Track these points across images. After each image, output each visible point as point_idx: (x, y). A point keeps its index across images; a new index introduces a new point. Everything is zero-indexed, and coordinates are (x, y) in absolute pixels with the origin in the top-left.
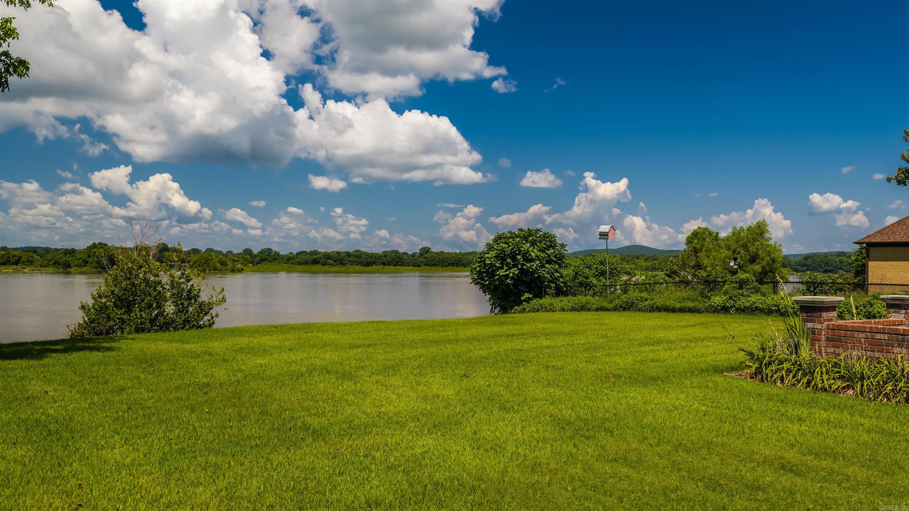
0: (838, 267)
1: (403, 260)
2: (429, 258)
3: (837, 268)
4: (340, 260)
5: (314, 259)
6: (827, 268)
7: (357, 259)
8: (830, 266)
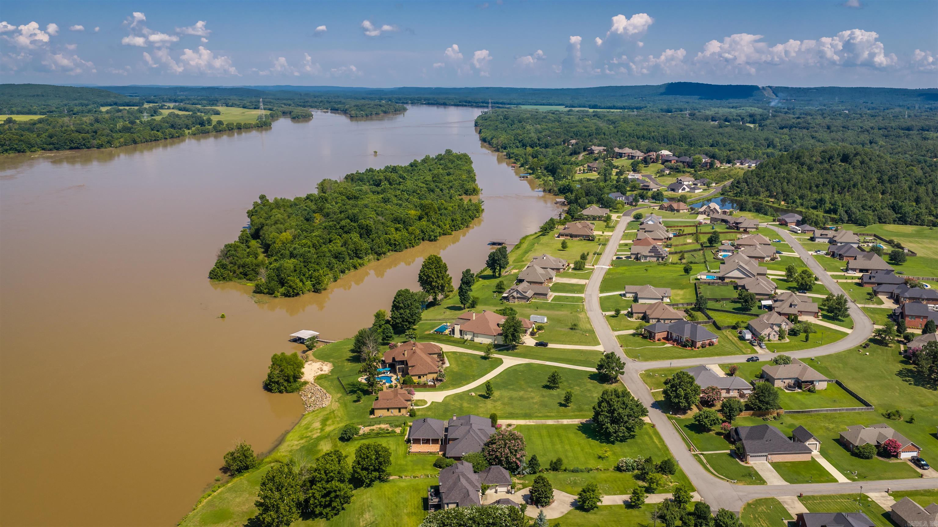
0: (82, 144)
6: (72, 145)
8: (74, 143)
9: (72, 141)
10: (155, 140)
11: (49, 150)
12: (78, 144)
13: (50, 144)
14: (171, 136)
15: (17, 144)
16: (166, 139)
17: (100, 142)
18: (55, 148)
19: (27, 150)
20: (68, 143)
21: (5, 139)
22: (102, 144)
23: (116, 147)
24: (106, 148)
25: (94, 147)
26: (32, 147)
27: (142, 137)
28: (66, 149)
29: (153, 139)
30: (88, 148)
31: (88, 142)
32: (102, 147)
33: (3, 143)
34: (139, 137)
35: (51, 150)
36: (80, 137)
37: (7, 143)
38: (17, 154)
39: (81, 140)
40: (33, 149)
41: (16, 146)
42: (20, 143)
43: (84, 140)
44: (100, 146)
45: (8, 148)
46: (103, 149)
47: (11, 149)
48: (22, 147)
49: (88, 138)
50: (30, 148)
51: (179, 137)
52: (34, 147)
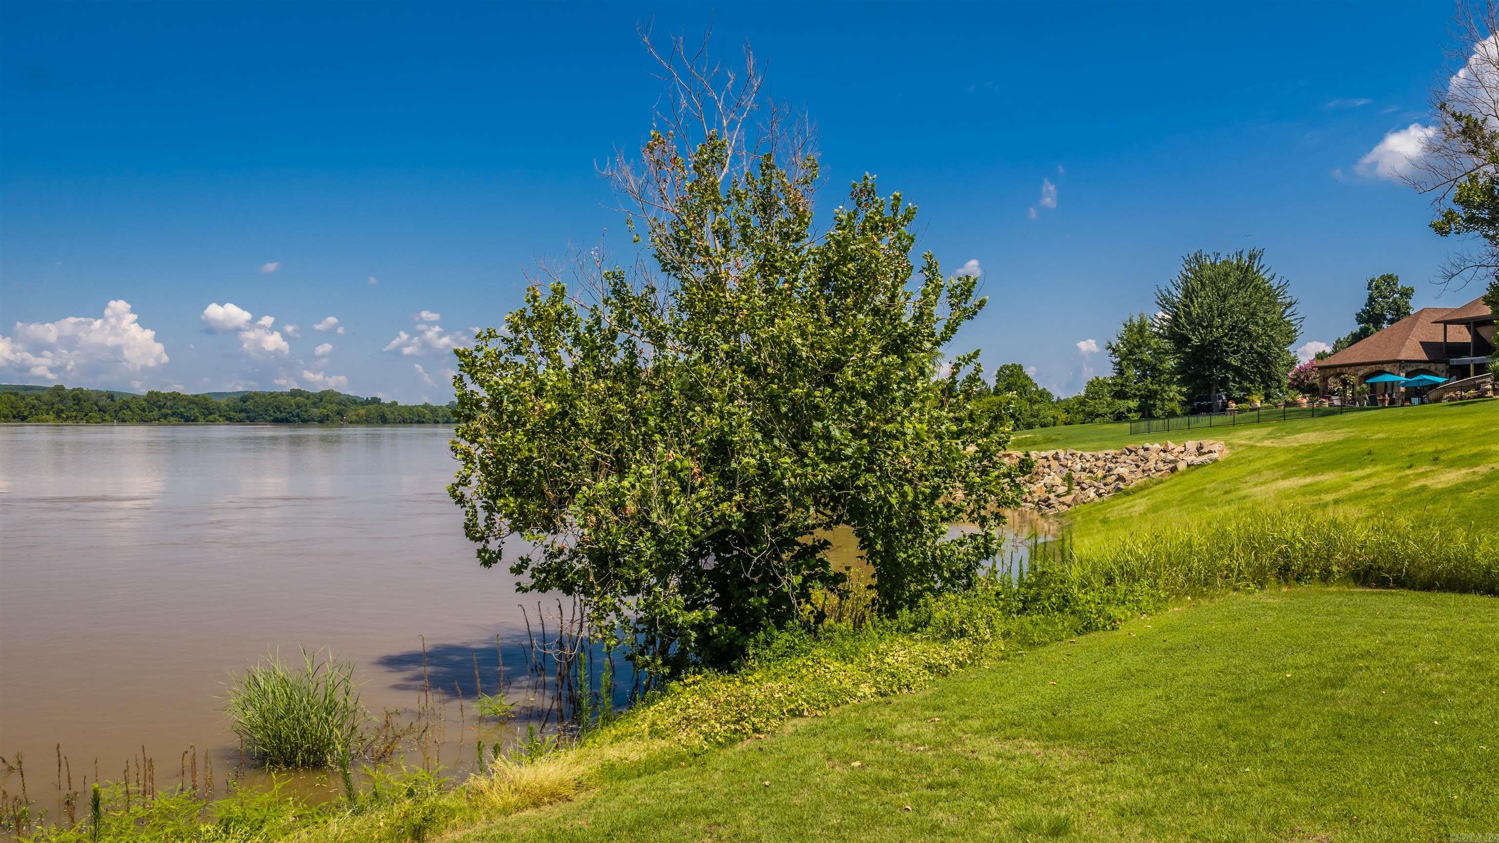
0: (295, 414)
3: (293, 416)
6: (278, 415)
8: (281, 412)
9: (278, 408)
12: (289, 413)
13: (241, 411)
15: (185, 407)
17: (325, 412)
18: (248, 418)
19: (201, 418)
20: (271, 412)
22: (328, 415)
24: (333, 423)
25: (313, 420)
26: (210, 414)
28: (266, 422)
29: (416, 419)
30: (304, 421)
31: (306, 411)
32: (327, 420)
33: (162, 403)
34: (392, 413)
35: (241, 421)
36: (292, 402)
37: (168, 404)
38: (184, 423)
39: (294, 407)
40: (211, 418)
41: (182, 410)
42: (191, 406)
43: (298, 407)
44: (323, 419)
45: (169, 412)
48: (192, 413)
49: (306, 405)
50: (206, 416)
52: (214, 413)
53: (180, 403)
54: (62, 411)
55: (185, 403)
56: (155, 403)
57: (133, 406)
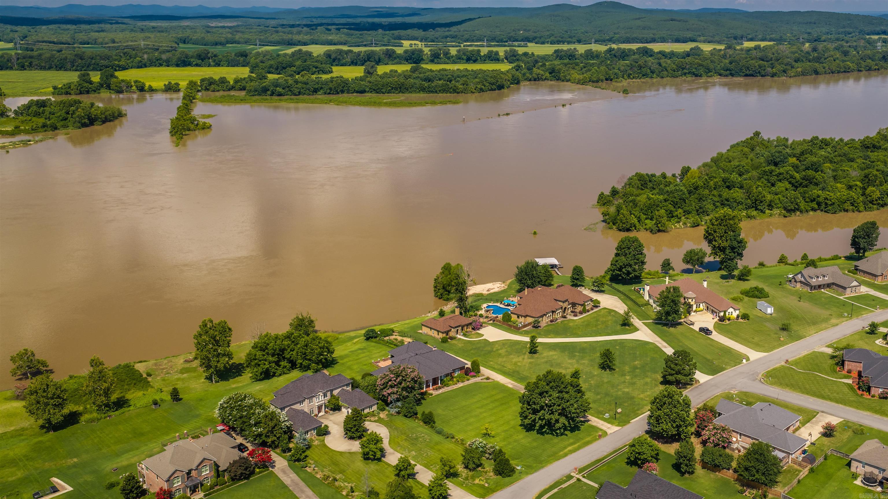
0: (757, 71)
1: (349, 85)
2: (373, 83)
3: (756, 73)
4: (288, 87)
5: (263, 87)
6: (748, 72)
7: (305, 86)
8: (750, 71)
9: (748, 68)
10: (845, 72)
11: (724, 76)
12: (753, 71)
13: (727, 70)
14: (868, 68)
15: (696, 69)
16: (860, 71)
17: (775, 71)
18: (731, 74)
20: (744, 71)
21: (687, 63)
22: (776, 73)
23: (790, 77)
24: (779, 77)
25: (768, 75)
26: (710, 72)
27: (827, 68)
28: (741, 76)
29: (843, 71)
30: (762, 76)
31: (764, 70)
32: (775, 75)
34: (824, 68)
35: (727, 76)
36: (757, 64)
37: (687, 67)
38: (694, 78)
39: (758, 67)
40: (709, 74)
41: (694, 70)
42: (699, 68)
43: (760, 67)
44: (773, 75)
45: (687, 71)
46: (776, 78)
47: (689, 73)
48: (700, 71)
49: (765, 66)
50: (707, 73)
51: (878, 69)
52: (711, 72)
53: (693, 66)
54: (631, 74)
55: (696, 66)
56: (680, 67)
57: (669, 69)
